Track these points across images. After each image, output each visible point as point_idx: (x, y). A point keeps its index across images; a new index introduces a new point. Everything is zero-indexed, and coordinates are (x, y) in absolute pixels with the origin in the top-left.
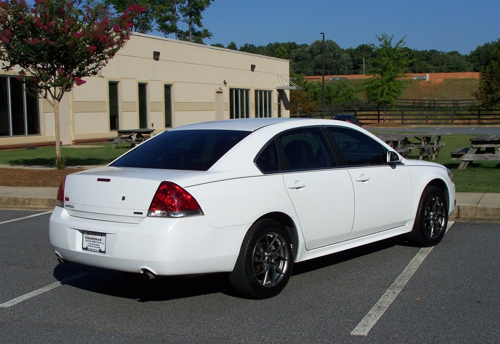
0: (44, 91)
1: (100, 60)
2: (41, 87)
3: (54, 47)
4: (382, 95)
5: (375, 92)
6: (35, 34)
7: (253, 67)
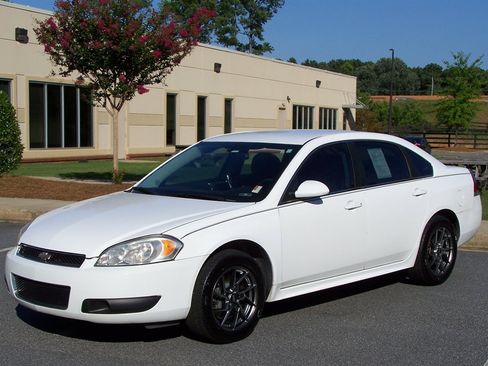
0: (102, 98)
1: (165, 67)
2: (100, 95)
3: (116, 52)
4: (454, 117)
5: (446, 113)
6: (96, 36)
7: (318, 83)
